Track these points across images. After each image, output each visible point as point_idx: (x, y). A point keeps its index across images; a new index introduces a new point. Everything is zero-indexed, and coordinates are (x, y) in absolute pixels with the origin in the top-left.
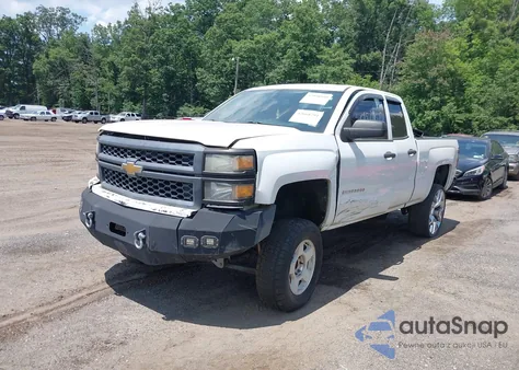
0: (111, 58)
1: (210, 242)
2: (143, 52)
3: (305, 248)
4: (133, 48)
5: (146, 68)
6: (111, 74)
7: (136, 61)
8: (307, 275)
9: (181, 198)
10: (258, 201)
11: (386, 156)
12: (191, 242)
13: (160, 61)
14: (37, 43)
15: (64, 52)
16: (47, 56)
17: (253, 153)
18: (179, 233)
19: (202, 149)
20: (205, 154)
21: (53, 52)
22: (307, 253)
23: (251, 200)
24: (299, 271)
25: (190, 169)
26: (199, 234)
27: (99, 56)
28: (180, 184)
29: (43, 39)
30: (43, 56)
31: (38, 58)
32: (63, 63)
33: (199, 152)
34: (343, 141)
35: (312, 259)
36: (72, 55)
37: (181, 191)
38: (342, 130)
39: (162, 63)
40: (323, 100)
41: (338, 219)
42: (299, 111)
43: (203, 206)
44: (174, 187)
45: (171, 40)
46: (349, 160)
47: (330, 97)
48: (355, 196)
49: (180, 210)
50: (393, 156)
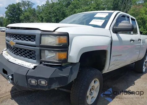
0: (41, 15)
1: (43, 82)
2: (50, 13)
3: (95, 82)
4: (47, 12)
5: (50, 17)
6: (41, 19)
7: (48, 16)
8: (95, 94)
9: (31, 58)
10: (70, 61)
11: (131, 41)
12: (33, 82)
13: (55, 15)
14: (21, 11)
15: (28, 14)
16: (24, 15)
17: (67, 35)
18: (27, 77)
19: (40, 32)
20: (41, 35)
21: (25, 13)
22: (95, 85)
23: (66, 60)
24: (92, 92)
25: (34, 43)
26: (37, 78)
27: (38, 14)
28: (30, 51)
29: (23, 10)
30: (23, 15)
31: (21, 15)
32: (28, 16)
33: (38, 34)
34: (114, 32)
35: (98, 87)
36: (31, 14)
37: (31, 54)
38: (113, 28)
39: (55, 16)
40: (104, 15)
41: (110, 68)
42: (93, 20)
43: (41, 63)
44: (28, 52)
45: (58, 9)
46: (116, 41)
47: (107, 14)
48: (118, 58)
49: (29, 64)
50: (133, 41)
